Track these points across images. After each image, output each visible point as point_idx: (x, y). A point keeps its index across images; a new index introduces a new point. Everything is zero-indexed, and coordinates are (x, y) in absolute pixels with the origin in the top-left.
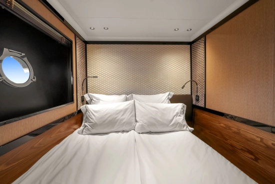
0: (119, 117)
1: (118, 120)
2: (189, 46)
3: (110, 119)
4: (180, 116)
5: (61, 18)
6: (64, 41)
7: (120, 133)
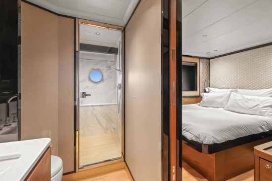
0: (217, 100)
5: (191, 56)
6: (193, 64)
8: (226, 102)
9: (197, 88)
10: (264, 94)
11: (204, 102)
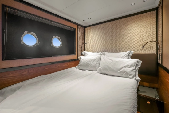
0: (91, 63)
1: (90, 64)
2: (155, 11)
3: (87, 63)
4: (129, 67)
7: (90, 71)
8: (98, 65)
9: (75, 52)
10: (124, 56)
11: (81, 65)
